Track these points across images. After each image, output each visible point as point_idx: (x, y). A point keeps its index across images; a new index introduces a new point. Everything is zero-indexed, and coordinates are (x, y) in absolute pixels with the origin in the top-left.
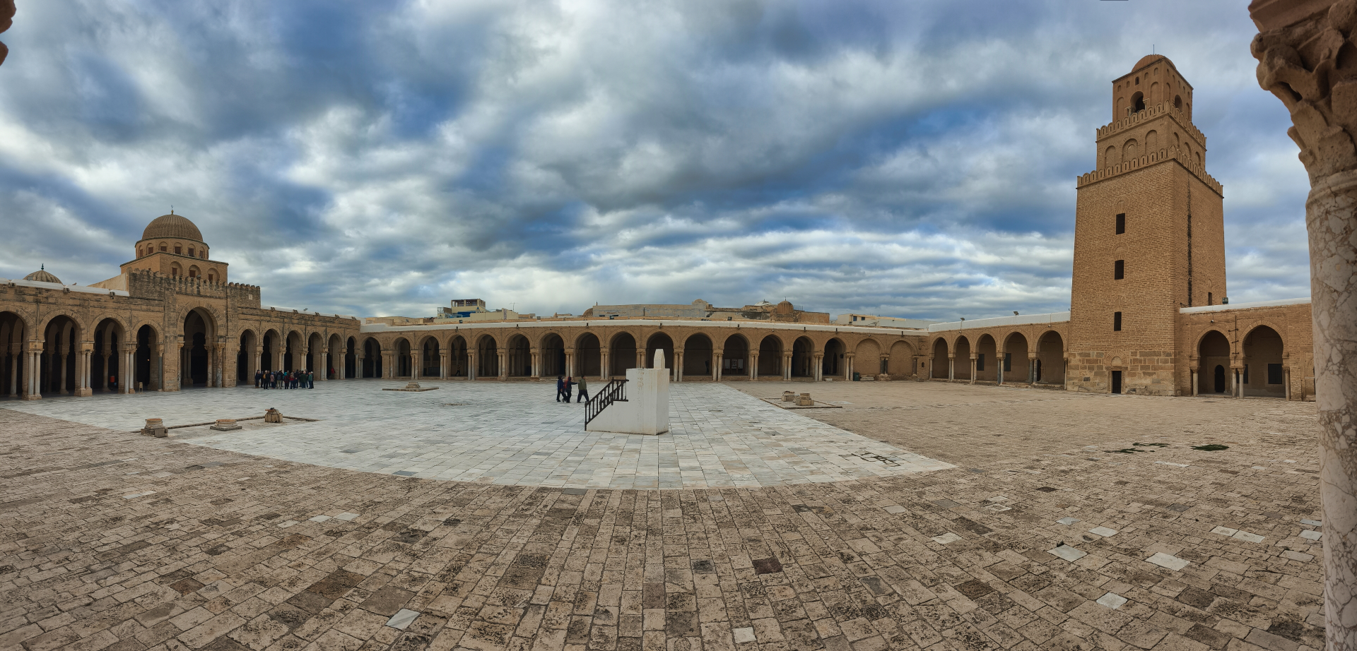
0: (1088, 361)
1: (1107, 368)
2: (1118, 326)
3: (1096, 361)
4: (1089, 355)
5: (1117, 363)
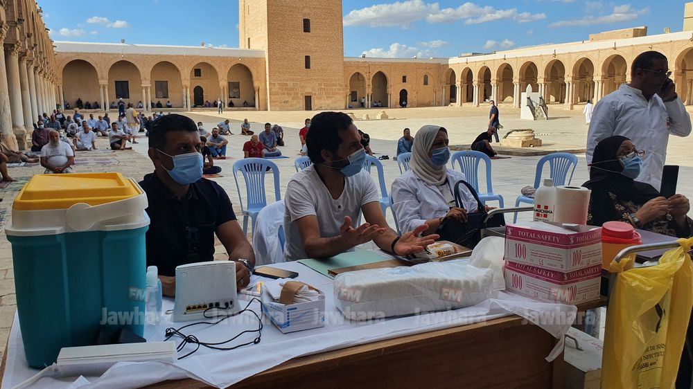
1: (301, 94)
2: (308, 66)
3: (293, 89)
4: (286, 84)
5: (308, 90)
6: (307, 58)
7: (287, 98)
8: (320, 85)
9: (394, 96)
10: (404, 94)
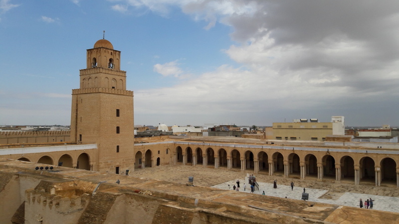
0: (107, 165)
1: (114, 167)
2: (118, 151)
3: (110, 164)
4: (107, 162)
5: (118, 164)
6: (118, 147)
7: (108, 170)
8: (123, 160)
9: (155, 162)
10: (158, 159)
